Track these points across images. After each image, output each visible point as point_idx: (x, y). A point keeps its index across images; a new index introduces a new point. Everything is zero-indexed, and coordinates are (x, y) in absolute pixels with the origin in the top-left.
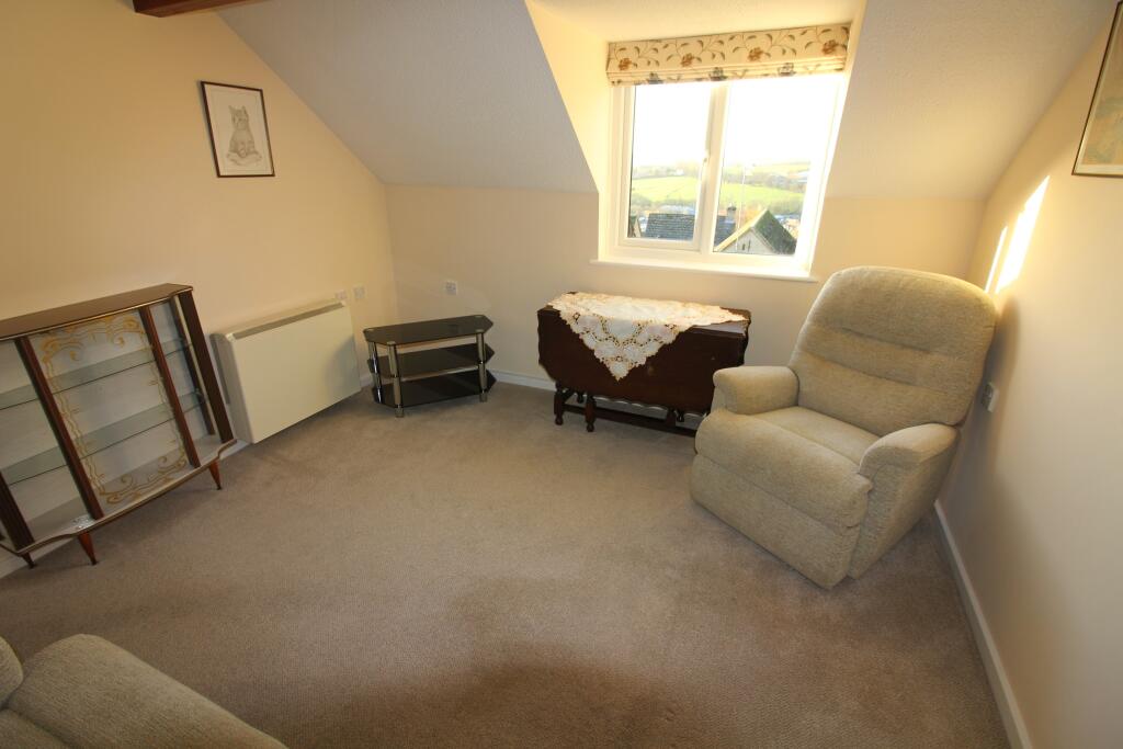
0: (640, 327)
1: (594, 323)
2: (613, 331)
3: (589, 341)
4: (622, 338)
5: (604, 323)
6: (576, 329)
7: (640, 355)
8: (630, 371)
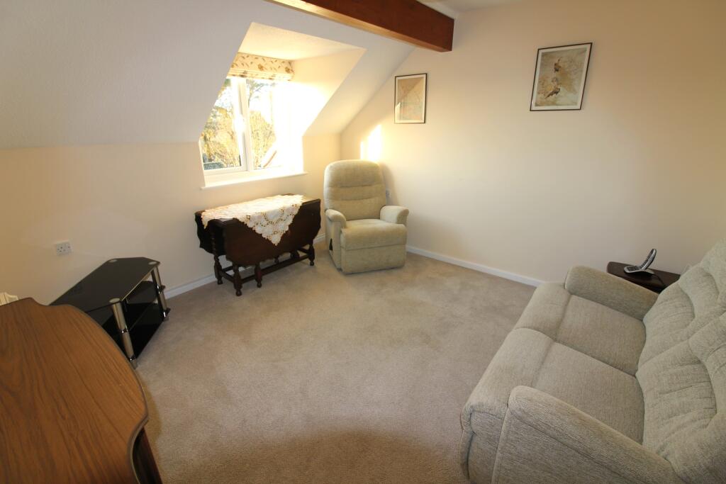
0: (283, 211)
1: (259, 217)
2: (270, 218)
3: (258, 230)
4: (275, 220)
5: (265, 216)
6: (250, 225)
7: (284, 227)
8: (282, 237)
